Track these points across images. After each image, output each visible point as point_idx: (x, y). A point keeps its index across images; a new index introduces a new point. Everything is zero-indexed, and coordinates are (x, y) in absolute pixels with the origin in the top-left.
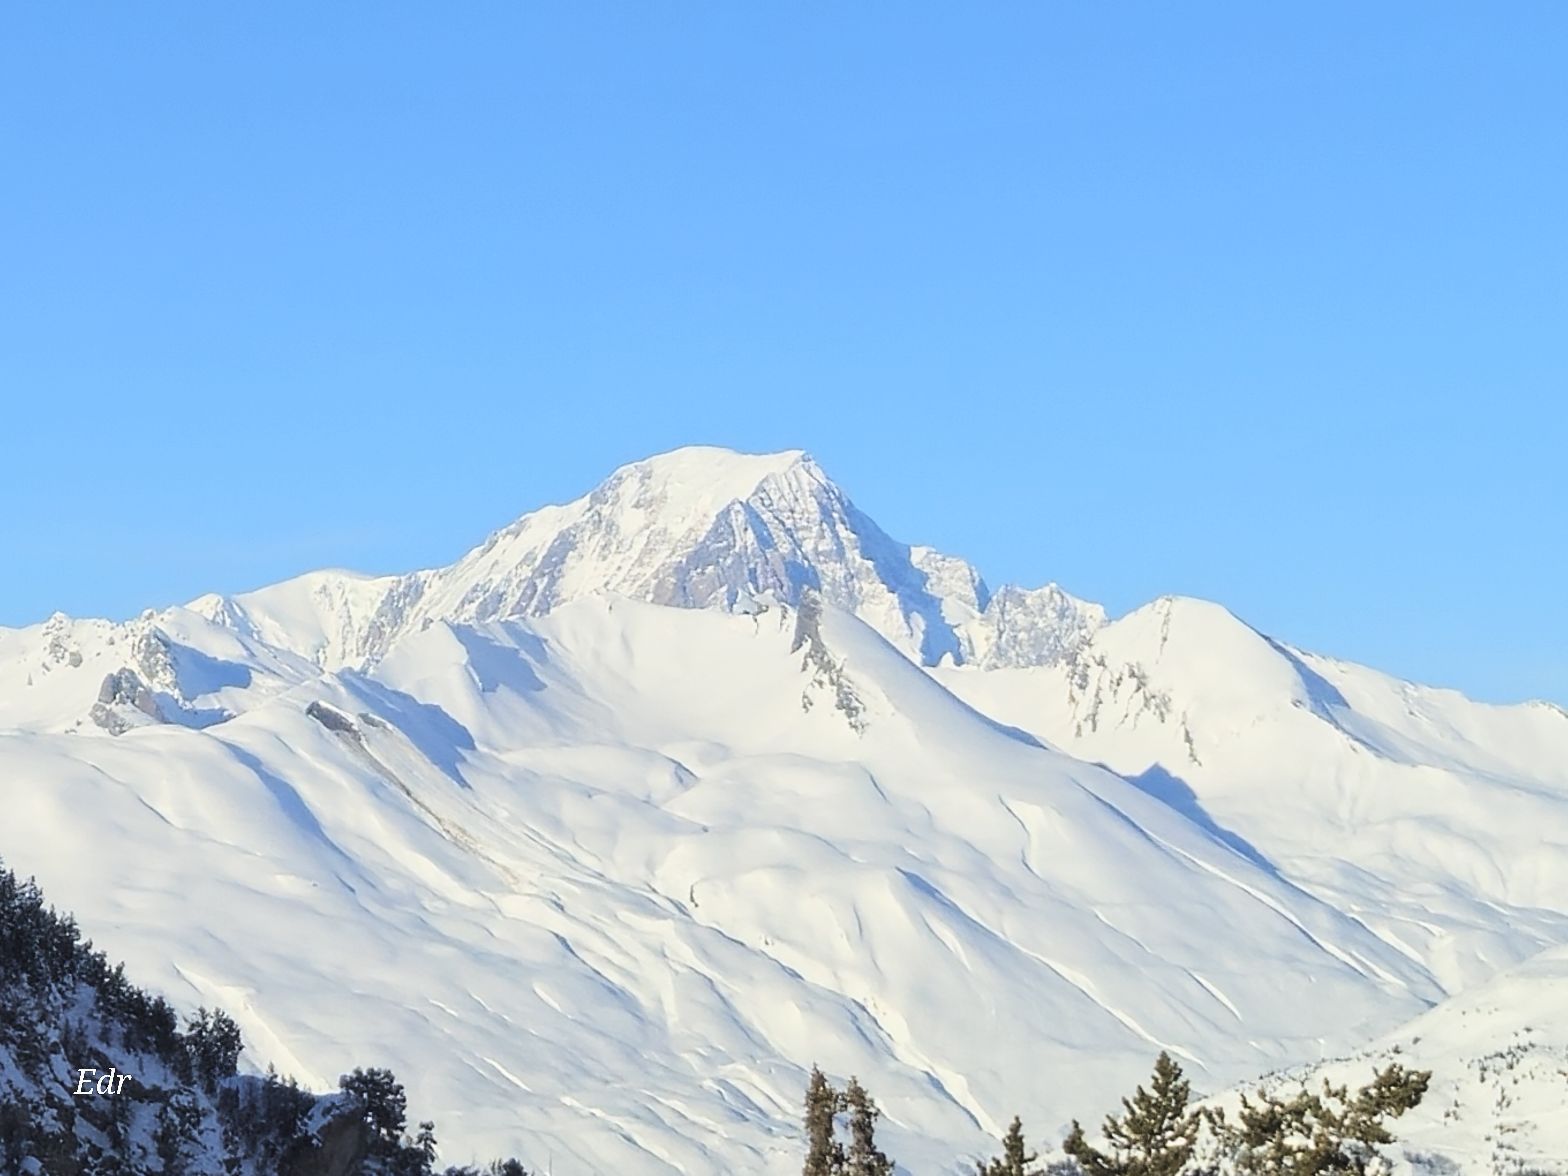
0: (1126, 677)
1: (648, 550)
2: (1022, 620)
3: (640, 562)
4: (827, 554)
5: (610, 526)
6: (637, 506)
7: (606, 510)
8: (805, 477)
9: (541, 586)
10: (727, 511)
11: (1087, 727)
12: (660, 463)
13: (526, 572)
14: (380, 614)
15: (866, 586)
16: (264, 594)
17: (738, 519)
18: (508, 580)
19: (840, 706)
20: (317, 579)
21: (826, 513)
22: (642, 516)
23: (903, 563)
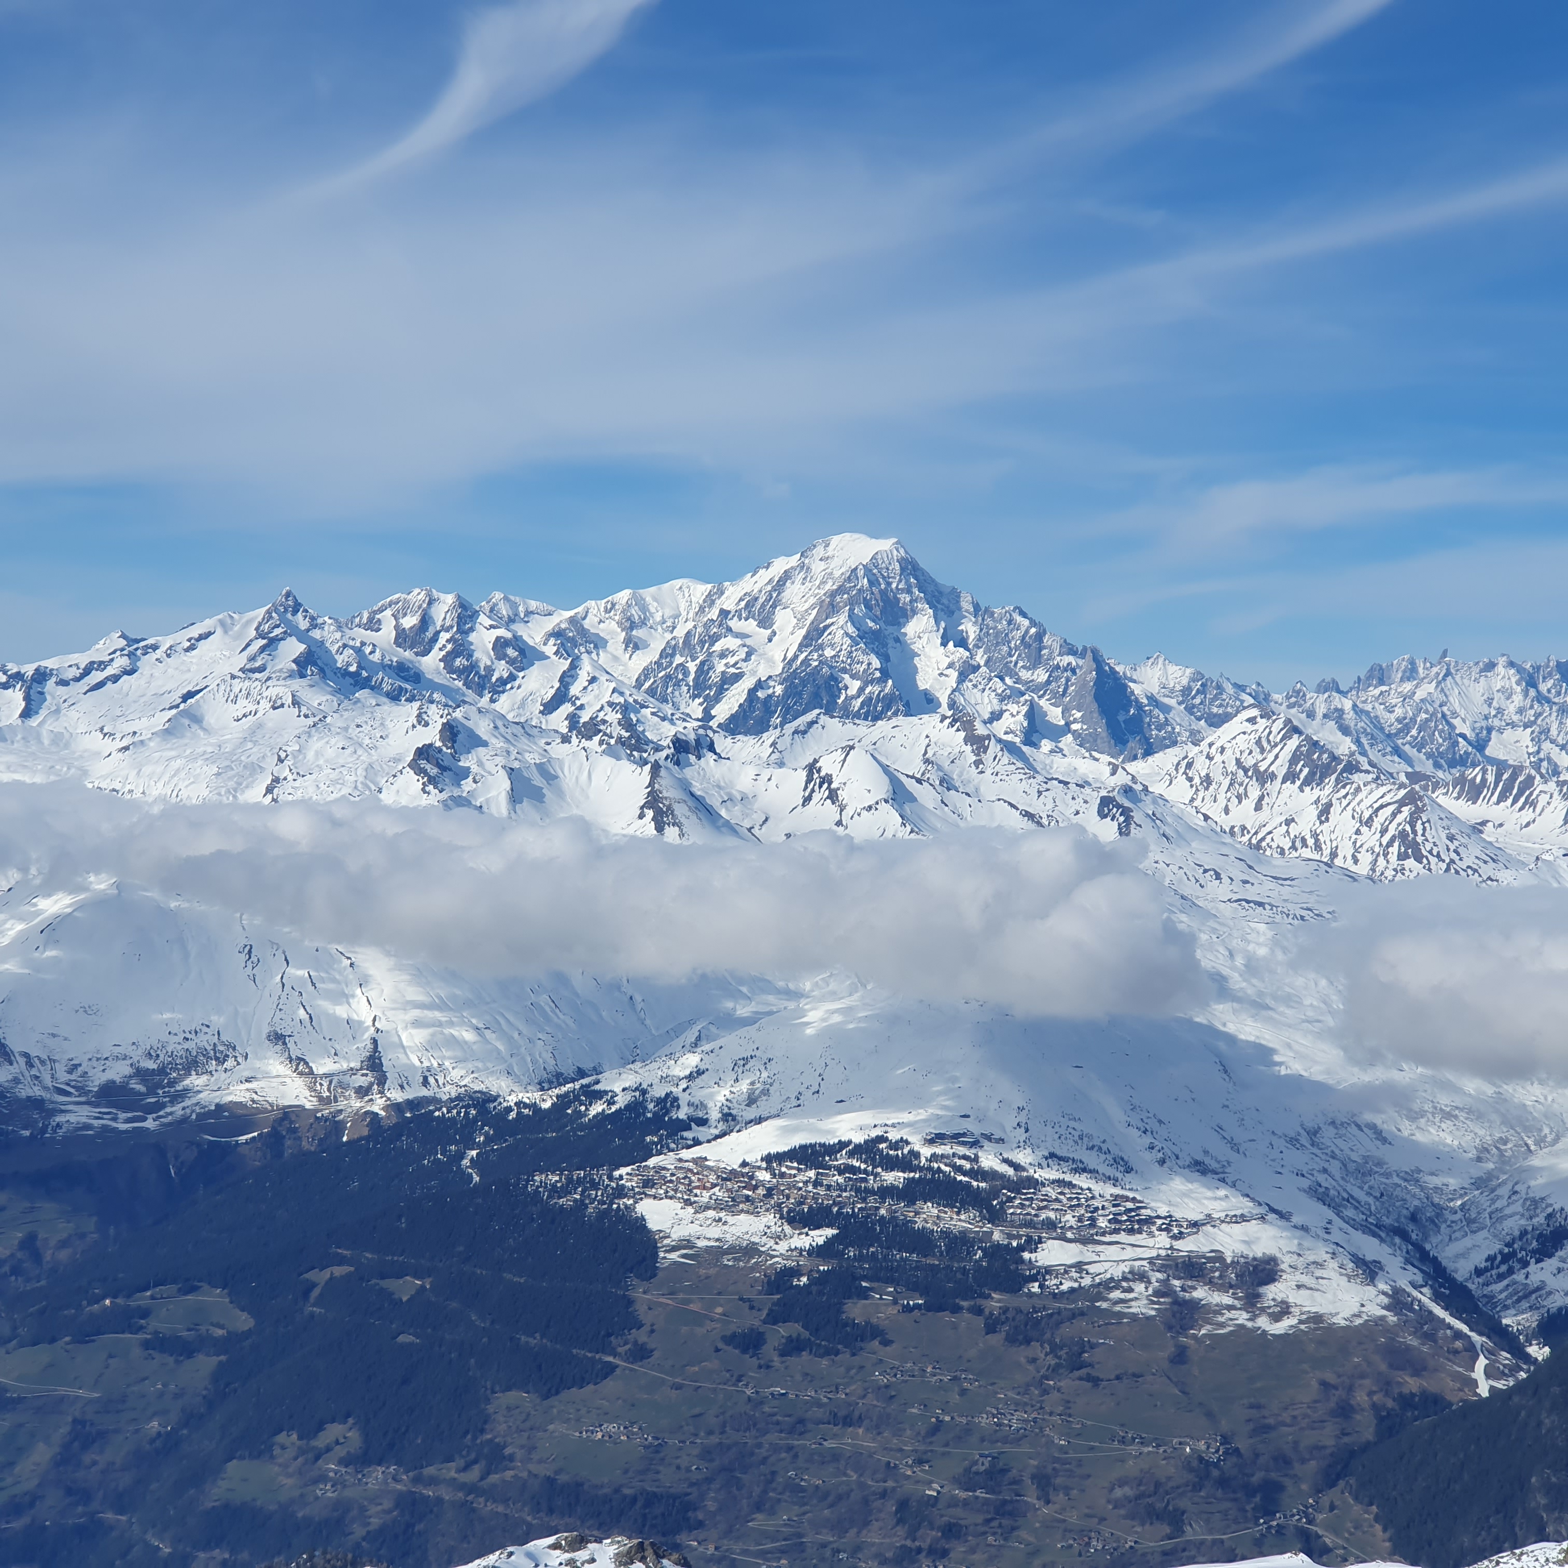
1: (823, 582)
2: (991, 624)
3: (819, 587)
4: (902, 590)
5: (808, 568)
6: (821, 560)
7: (807, 561)
8: (895, 553)
9: (774, 595)
10: (856, 569)
12: (835, 540)
13: (769, 588)
14: (704, 601)
15: (920, 606)
16: (653, 589)
17: (861, 573)
18: (760, 591)
20: (677, 583)
21: (903, 569)
22: (822, 565)
23: (941, 593)
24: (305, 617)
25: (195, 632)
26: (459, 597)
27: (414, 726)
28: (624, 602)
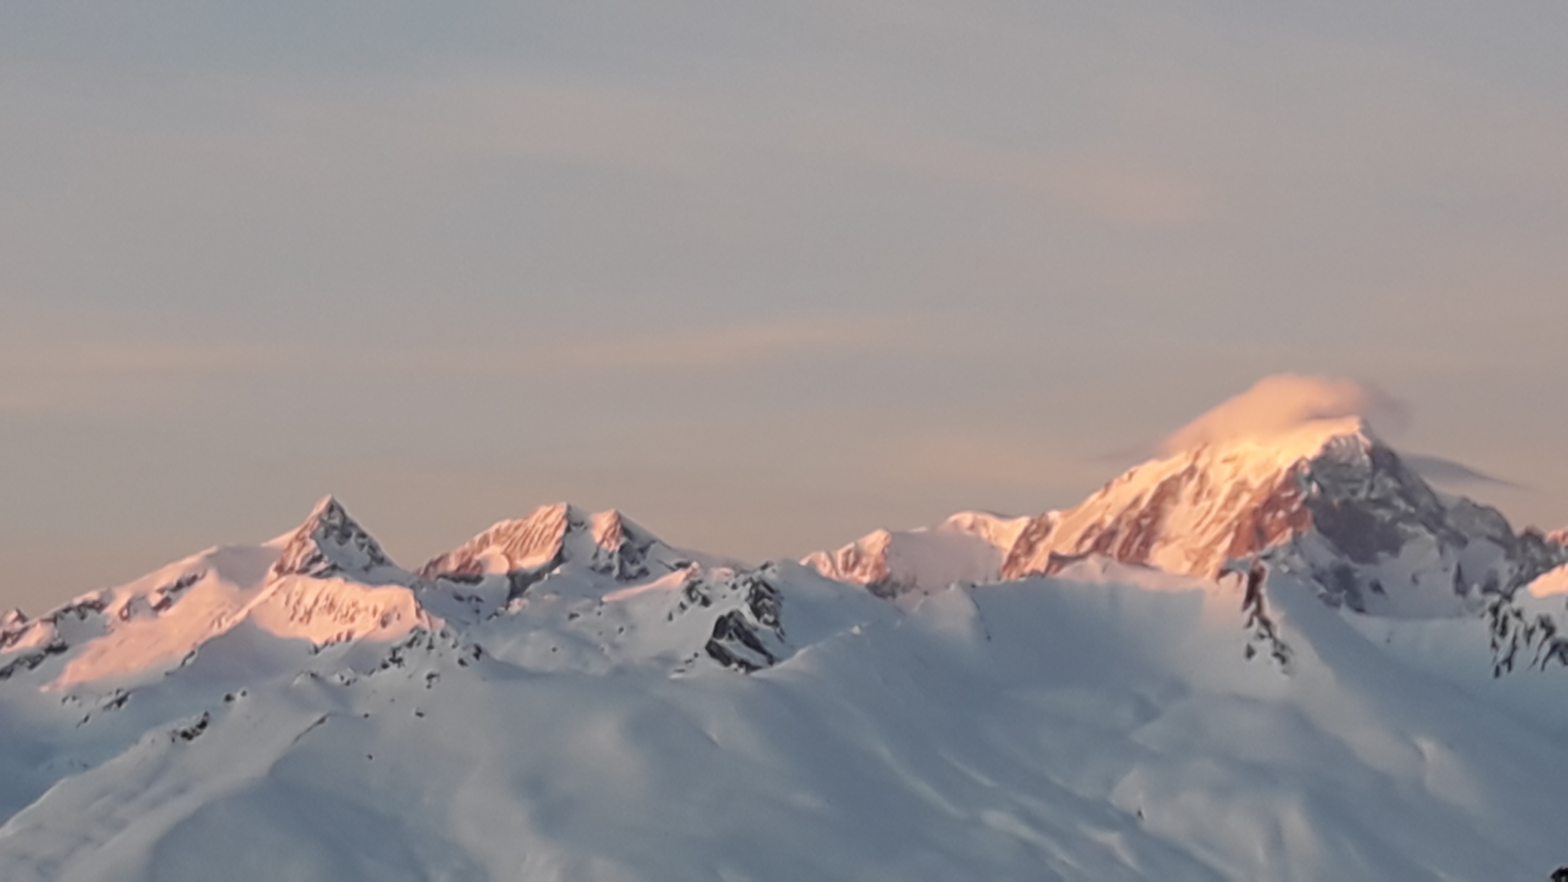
0: (1538, 628)
1: (1234, 497)
3: (1225, 507)
4: (1376, 501)
7: (1199, 464)
8: (1361, 439)
9: (1147, 523)
10: (1294, 469)
11: (1504, 669)
13: (1134, 514)
14: (1017, 546)
17: (1304, 474)
18: (1118, 520)
19: (1276, 655)
21: (1375, 466)
22: (1228, 469)
23: (1442, 509)
24: (362, 546)
25: (169, 576)
26: (619, 518)
27: (683, 606)
28: (876, 551)
